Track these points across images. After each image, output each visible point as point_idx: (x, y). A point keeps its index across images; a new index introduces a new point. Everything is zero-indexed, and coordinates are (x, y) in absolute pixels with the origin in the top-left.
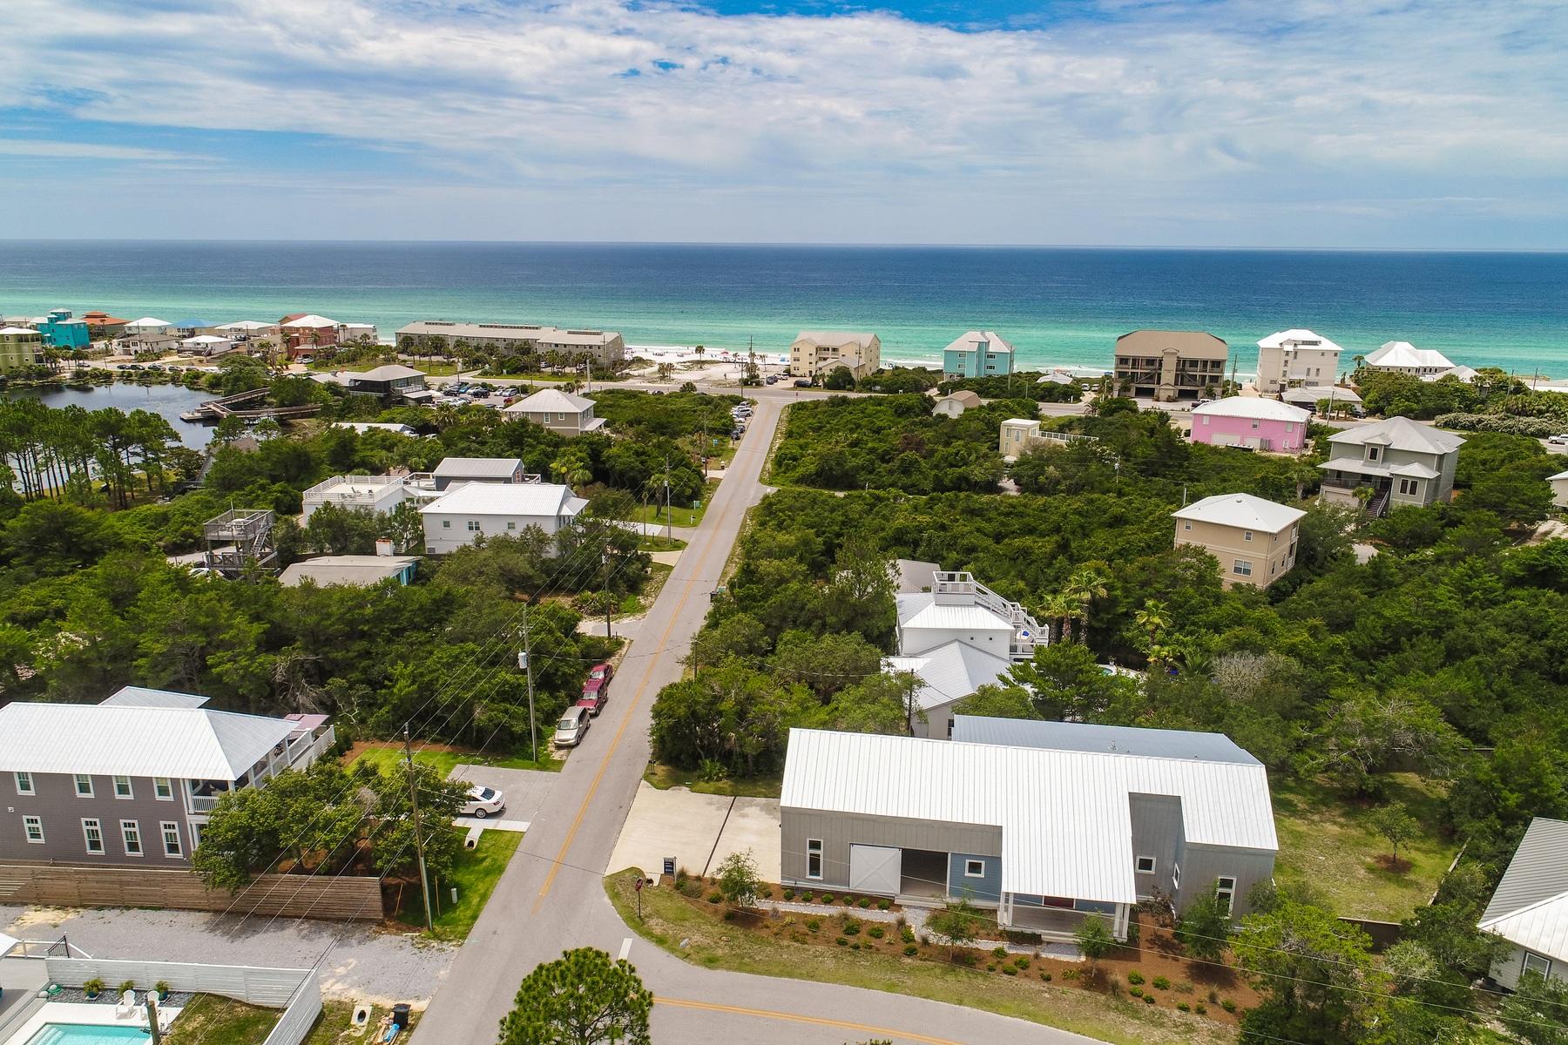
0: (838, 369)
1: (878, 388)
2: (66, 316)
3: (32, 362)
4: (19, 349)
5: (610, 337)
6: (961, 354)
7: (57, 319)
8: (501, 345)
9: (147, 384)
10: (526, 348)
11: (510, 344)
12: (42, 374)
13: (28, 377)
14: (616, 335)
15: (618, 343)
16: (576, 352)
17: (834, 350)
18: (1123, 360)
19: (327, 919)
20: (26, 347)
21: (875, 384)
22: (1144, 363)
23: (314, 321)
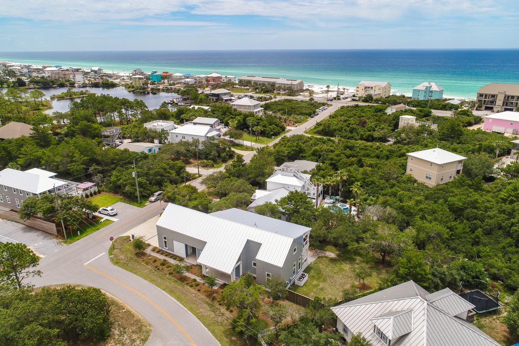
0: (368, 95)
1: (380, 102)
2: (156, 72)
3: (142, 85)
4: (139, 81)
5: (298, 81)
6: (419, 91)
7: (153, 73)
8: (266, 83)
9: (168, 92)
10: (273, 85)
11: (269, 83)
12: (144, 89)
13: (140, 89)
14: (301, 81)
15: (301, 84)
16: (287, 86)
17: (372, 88)
18: (481, 95)
19: (47, 232)
20: (141, 81)
21: (379, 101)
22: (490, 97)
23: (214, 75)
